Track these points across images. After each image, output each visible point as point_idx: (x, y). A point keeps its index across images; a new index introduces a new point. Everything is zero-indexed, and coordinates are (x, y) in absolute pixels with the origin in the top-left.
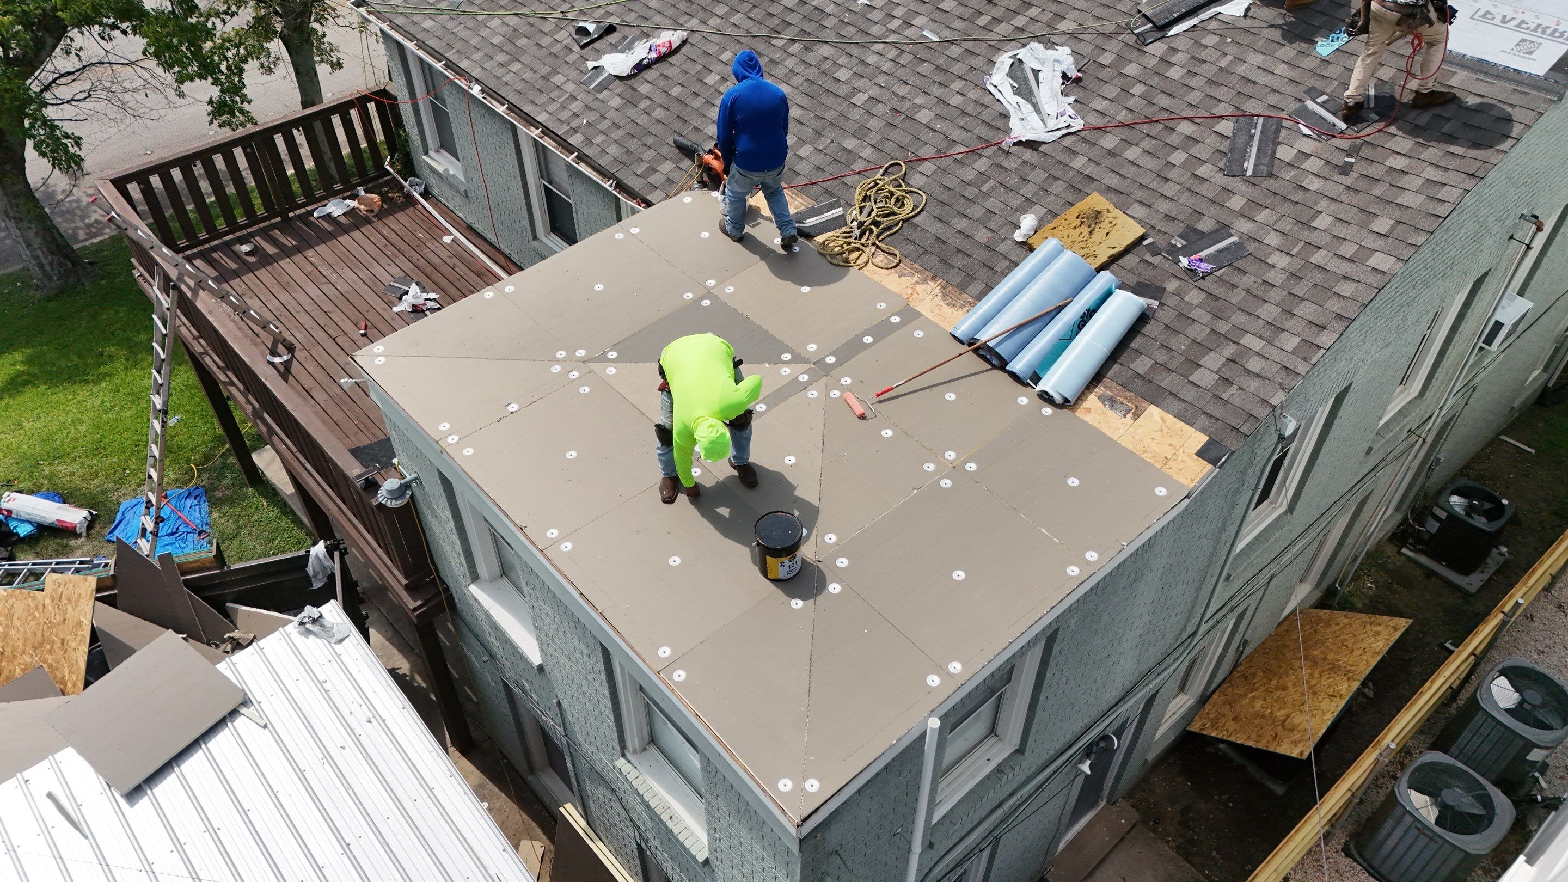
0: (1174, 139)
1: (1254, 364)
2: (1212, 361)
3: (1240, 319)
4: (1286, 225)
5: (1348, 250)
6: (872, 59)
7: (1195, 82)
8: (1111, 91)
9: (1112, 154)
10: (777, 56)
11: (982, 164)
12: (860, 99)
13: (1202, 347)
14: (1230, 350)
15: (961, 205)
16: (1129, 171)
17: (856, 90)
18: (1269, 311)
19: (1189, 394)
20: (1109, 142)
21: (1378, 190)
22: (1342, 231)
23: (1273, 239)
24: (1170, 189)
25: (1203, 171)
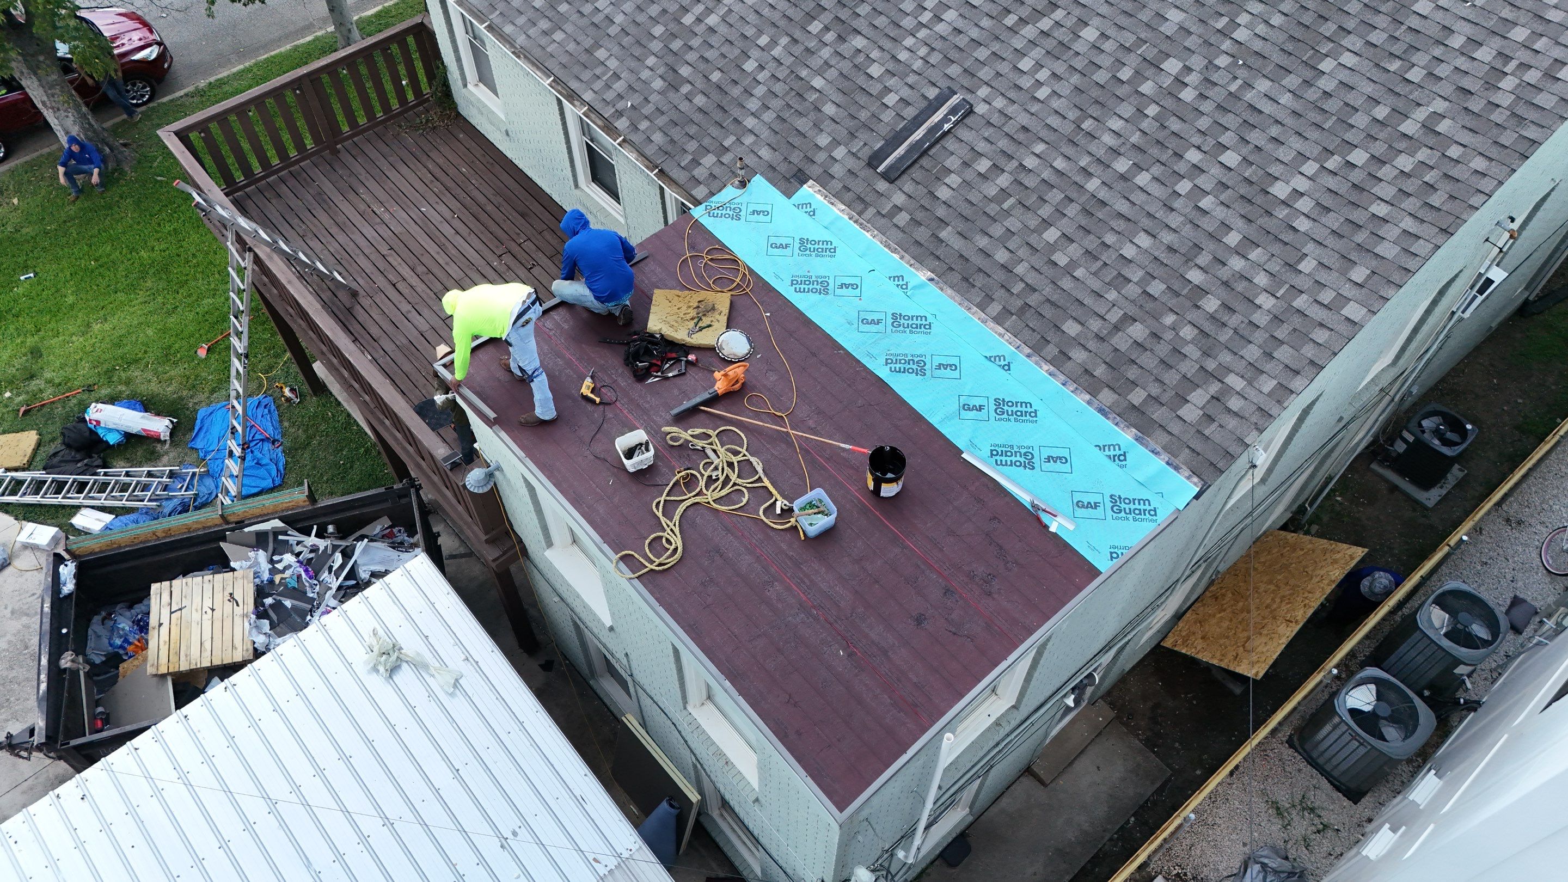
0: (1181, 167)
1: (1235, 403)
2: (1199, 397)
3: (1226, 357)
4: (1274, 266)
5: (1327, 296)
6: (903, 56)
7: (1207, 107)
8: (1127, 110)
9: (1123, 177)
11: (1004, 180)
12: (891, 99)
13: (1190, 383)
14: (1214, 388)
15: (982, 222)
16: (1138, 197)
17: (888, 90)
18: (1252, 352)
19: (1175, 428)
20: (1122, 165)
21: (1360, 237)
22: (1323, 276)
23: (1261, 279)
24: (1174, 220)
25: (1206, 203)
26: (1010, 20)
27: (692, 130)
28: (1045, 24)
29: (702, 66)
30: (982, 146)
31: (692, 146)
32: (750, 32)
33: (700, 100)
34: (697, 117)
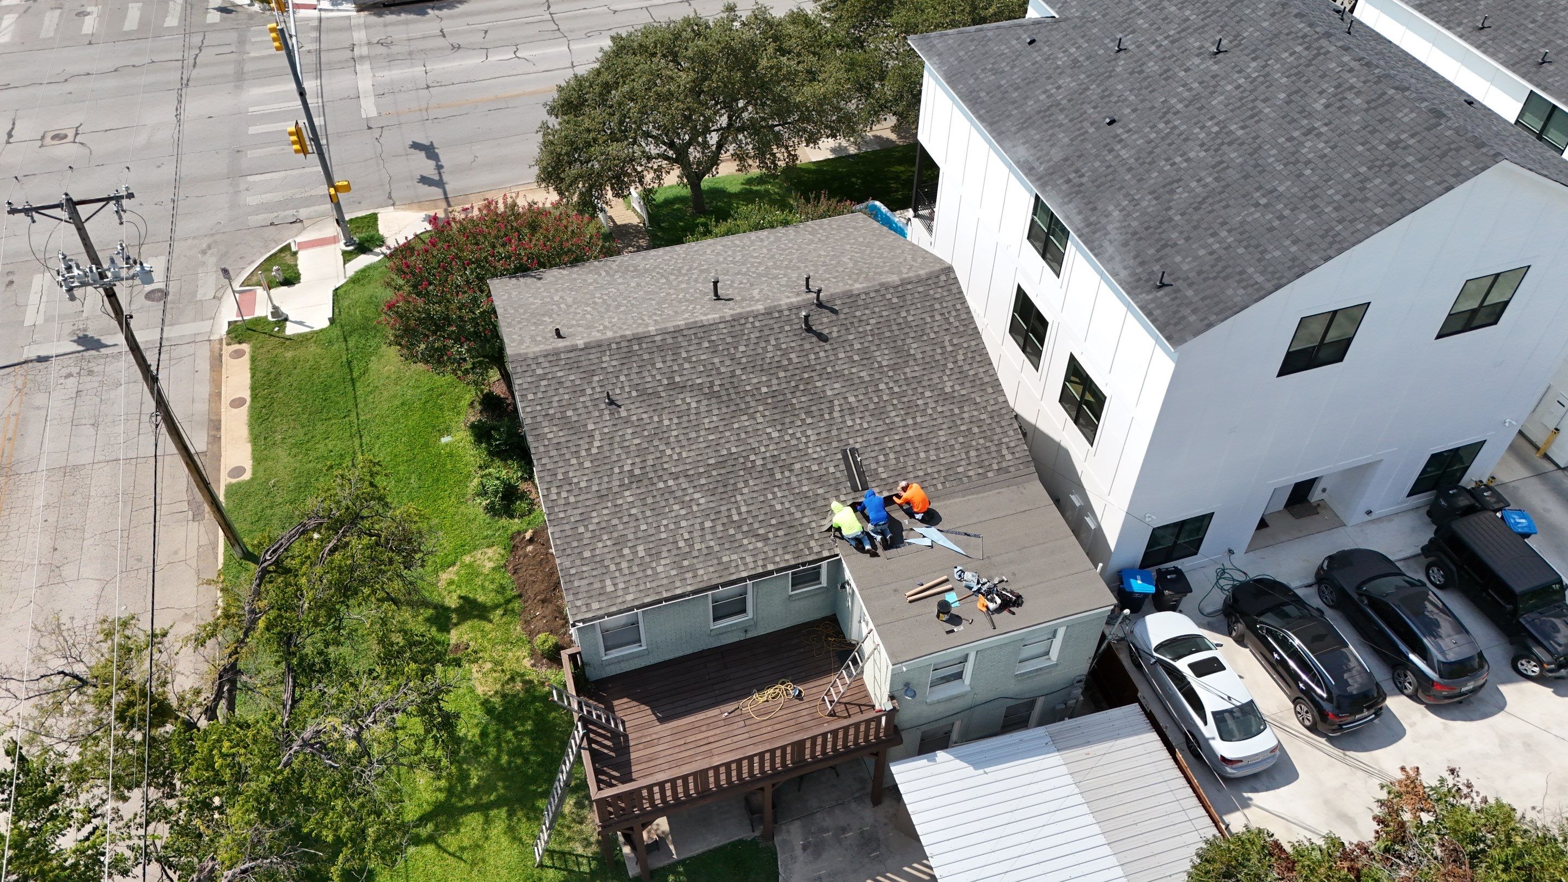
0: (922, 407)
1: (1012, 444)
2: (1005, 452)
3: (996, 437)
4: (973, 407)
5: (992, 402)
6: (815, 456)
7: (905, 388)
8: (890, 408)
9: (915, 424)
10: (786, 481)
11: (892, 456)
12: (832, 470)
13: (999, 451)
14: (1004, 446)
15: (903, 471)
16: (925, 425)
17: (827, 468)
18: (998, 430)
20: (910, 422)
21: (978, 382)
22: (985, 398)
23: (975, 413)
24: (940, 421)
25: (939, 409)
26: (827, 416)
27: (793, 542)
28: (837, 408)
29: (764, 524)
30: (873, 454)
31: (801, 546)
32: (762, 499)
33: (780, 533)
34: (788, 538)
